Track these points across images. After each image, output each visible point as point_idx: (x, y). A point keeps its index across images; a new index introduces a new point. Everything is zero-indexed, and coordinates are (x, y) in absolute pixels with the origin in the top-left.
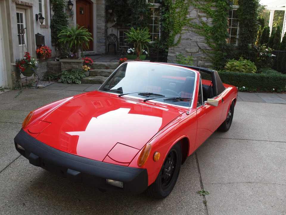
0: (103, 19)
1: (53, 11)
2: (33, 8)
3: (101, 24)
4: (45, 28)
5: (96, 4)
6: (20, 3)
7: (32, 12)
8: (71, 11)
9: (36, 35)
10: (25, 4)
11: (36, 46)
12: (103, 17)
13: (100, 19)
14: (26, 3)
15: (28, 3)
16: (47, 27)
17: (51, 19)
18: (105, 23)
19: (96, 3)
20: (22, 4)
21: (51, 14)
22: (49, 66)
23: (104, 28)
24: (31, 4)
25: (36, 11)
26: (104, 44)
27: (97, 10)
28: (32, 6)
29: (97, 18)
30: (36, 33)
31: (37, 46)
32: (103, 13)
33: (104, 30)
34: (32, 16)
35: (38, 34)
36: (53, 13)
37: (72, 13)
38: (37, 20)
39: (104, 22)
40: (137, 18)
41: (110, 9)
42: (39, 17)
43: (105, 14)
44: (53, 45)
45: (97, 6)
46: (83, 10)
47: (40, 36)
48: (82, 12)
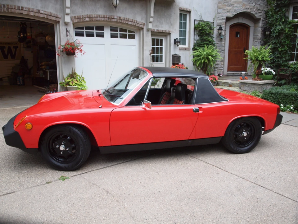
0: (259, 41)
1: (199, 36)
2: (171, 34)
4: (186, 50)
5: (253, 28)
6: (156, 31)
7: (170, 37)
8: (221, 35)
9: (172, 55)
10: (161, 32)
11: (171, 64)
13: (256, 42)
14: (162, 30)
15: (166, 31)
16: (188, 49)
17: (194, 43)
19: (253, 26)
20: (158, 31)
21: (195, 38)
24: (169, 31)
27: (254, 33)
28: (170, 32)
29: (253, 41)
31: (173, 64)
32: (259, 36)
34: (170, 40)
35: (175, 54)
36: (197, 38)
37: (221, 37)
38: (175, 43)
40: (274, 36)
41: (267, 31)
43: (261, 36)
46: (239, 34)
47: (176, 56)
48: (239, 36)
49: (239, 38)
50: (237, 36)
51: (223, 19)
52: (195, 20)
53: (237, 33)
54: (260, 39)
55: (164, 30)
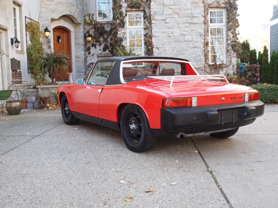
0: (82, 47)
2: (8, 31)
3: (80, 53)
4: (21, 53)
5: (74, 33)
7: (7, 35)
8: (48, 38)
9: (11, 59)
11: (11, 71)
12: (81, 45)
13: (79, 48)
15: (3, 26)
16: (23, 53)
17: (27, 45)
18: (85, 51)
19: (74, 31)
21: (27, 39)
22: (25, 94)
23: (83, 56)
24: (6, 27)
25: (11, 35)
26: (84, 73)
27: (76, 38)
28: (7, 29)
29: (75, 47)
30: (12, 58)
31: (13, 71)
32: (82, 41)
33: (84, 59)
34: (7, 39)
35: (14, 58)
36: (29, 39)
37: (49, 40)
38: (12, 44)
39: (83, 51)
41: (89, 37)
42: (14, 41)
43: (83, 42)
44: (29, 72)
45: (75, 35)
46: (60, 39)
47: (14, 60)
48: (60, 41)
49: (60, 43)
50: (58, 41)
51: (47, 20)
52: (26, 17)
53: (59, 38)
54: (83, 45)
55: (2, 25)
